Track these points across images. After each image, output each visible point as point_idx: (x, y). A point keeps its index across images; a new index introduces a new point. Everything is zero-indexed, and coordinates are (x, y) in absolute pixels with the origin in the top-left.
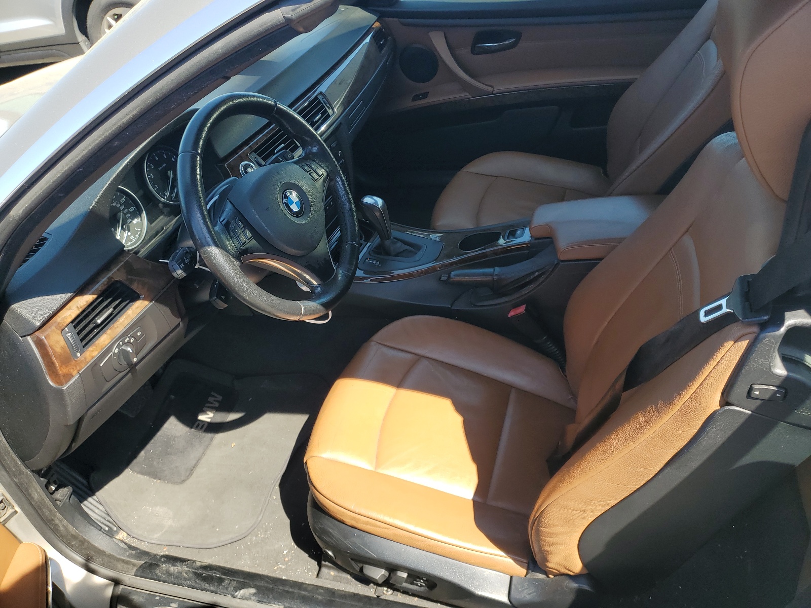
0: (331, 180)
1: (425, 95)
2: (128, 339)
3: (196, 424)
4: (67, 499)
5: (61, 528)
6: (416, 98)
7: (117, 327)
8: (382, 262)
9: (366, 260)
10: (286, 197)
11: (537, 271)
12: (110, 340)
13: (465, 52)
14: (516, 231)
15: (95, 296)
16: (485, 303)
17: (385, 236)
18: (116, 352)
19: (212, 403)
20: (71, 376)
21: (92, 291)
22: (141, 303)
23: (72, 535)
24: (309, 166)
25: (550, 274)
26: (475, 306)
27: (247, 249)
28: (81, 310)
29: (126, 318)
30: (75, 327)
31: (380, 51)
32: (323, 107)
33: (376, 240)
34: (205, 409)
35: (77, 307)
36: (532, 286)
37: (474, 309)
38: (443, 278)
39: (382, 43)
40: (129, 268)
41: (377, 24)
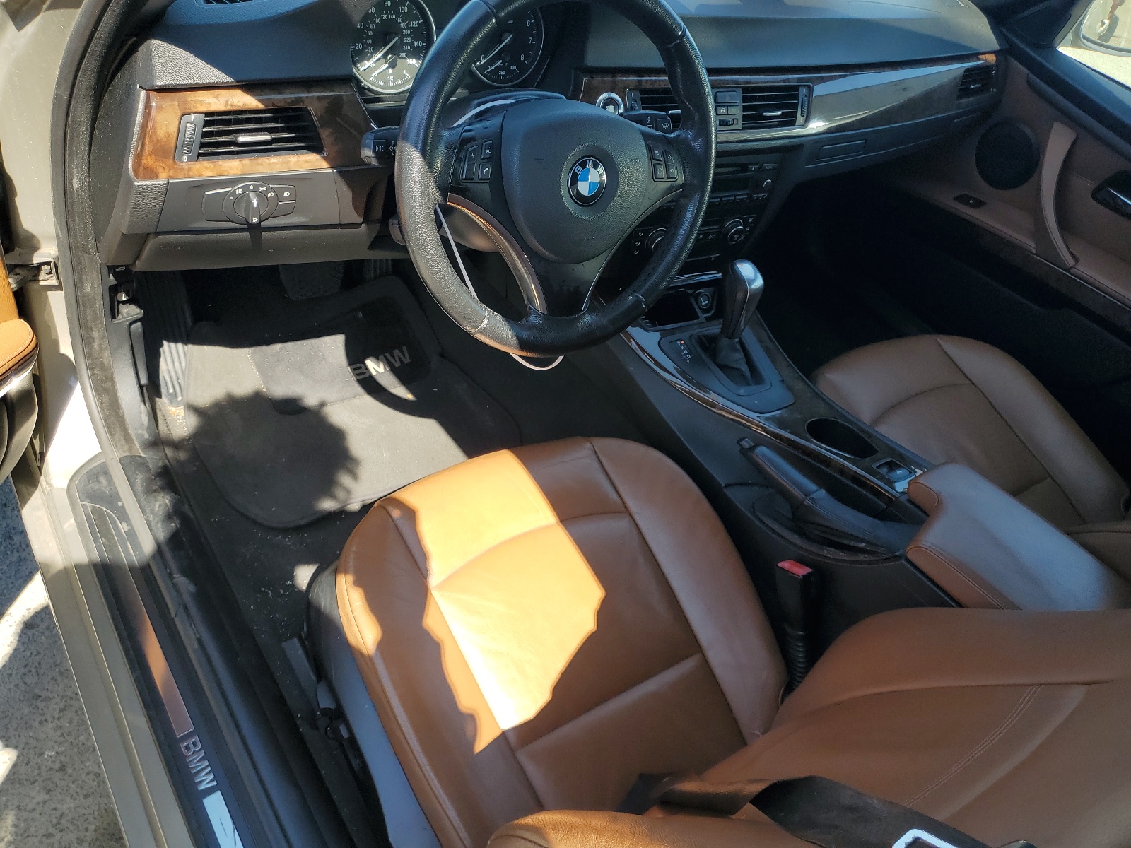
0: (682, 195)
1: (979, 204)
2: (265, 189)
3: (358, 365)
4: (127, 321)
5: (96, 346)
6: (962, 199)
7: (262, 164)
8: (696, 360)
9: (678, 340)
10: (583, 165)
11: (868, 542)
12: (240, 173)
13: (1083, 186)
14: (899, 467)
15: (261, 106)
16: (769, 522)
17: (730, 331)
18: (237, 192)
19: (393, 357)
20: (154, 175)
21: (262, 98)
22: (317, 160)
23: (102, 363)
24: (665, 154)
25: (877, 562)
26: (754, 513)
27: (467, 189)
28: (228, 108)
29: (282, 163)
30: (207, 124)
31: (960, 97)
32: (795, 106)
33: (715, 328)
34: (381, 357)
35: (227, 102)
36: (842, 555)
37: (749, 515)
38: (743, 443)
39: (973, 87)
40: (335, 107)
41: (991, 58)
